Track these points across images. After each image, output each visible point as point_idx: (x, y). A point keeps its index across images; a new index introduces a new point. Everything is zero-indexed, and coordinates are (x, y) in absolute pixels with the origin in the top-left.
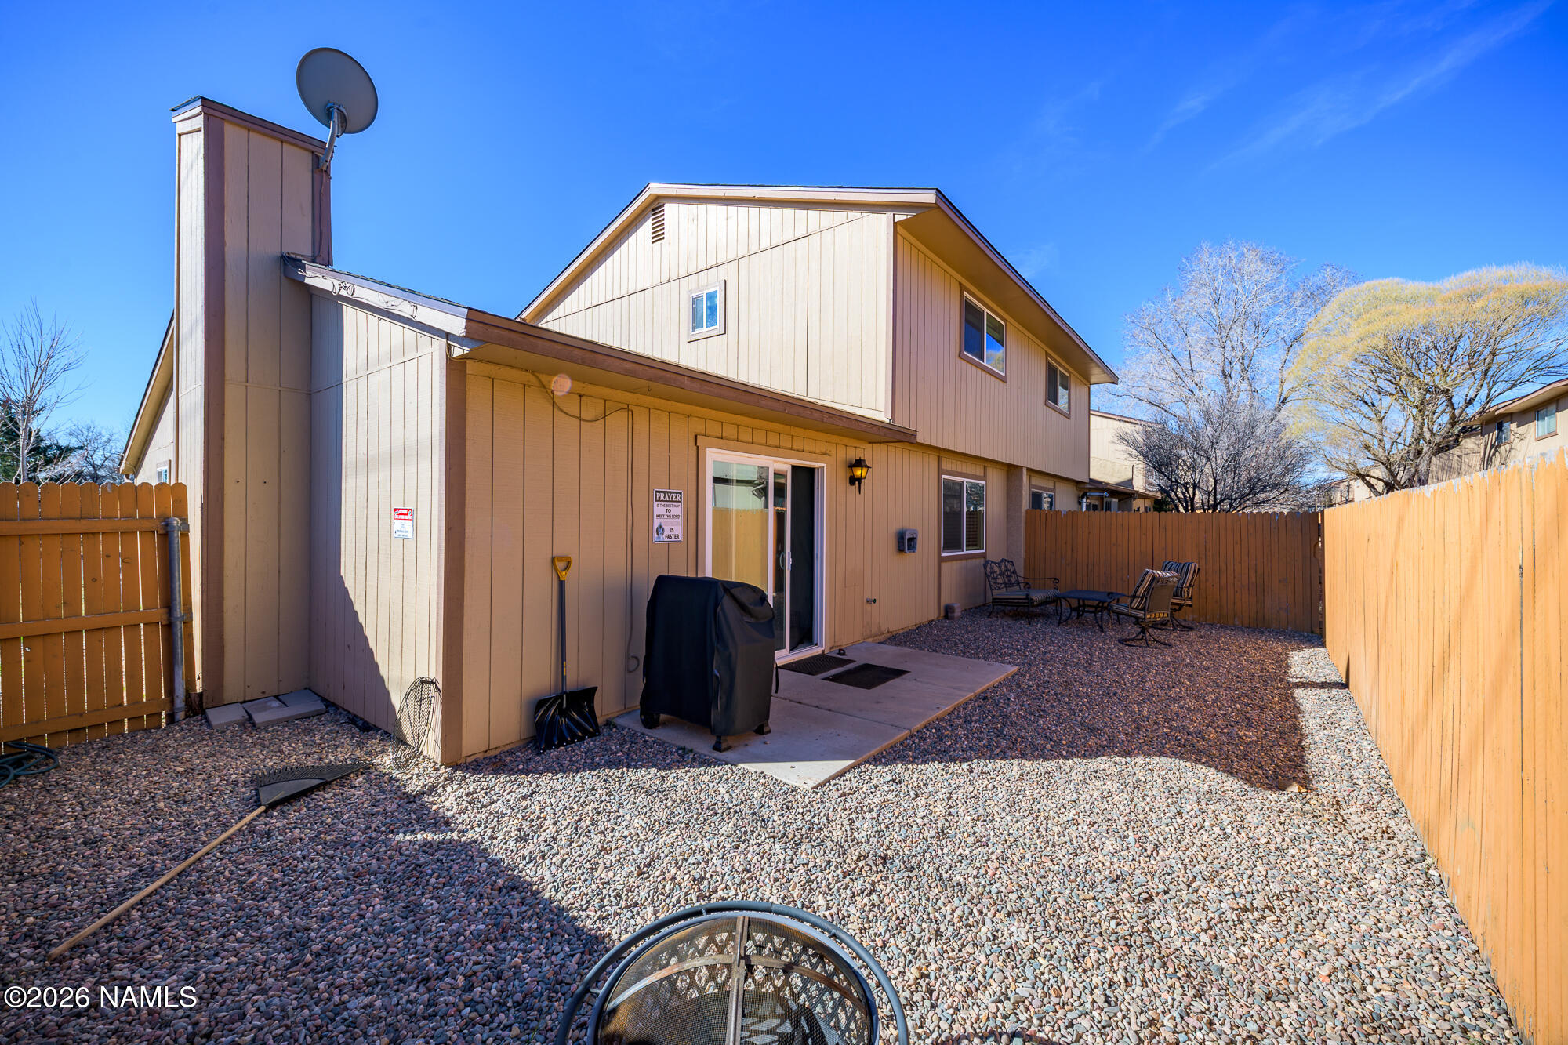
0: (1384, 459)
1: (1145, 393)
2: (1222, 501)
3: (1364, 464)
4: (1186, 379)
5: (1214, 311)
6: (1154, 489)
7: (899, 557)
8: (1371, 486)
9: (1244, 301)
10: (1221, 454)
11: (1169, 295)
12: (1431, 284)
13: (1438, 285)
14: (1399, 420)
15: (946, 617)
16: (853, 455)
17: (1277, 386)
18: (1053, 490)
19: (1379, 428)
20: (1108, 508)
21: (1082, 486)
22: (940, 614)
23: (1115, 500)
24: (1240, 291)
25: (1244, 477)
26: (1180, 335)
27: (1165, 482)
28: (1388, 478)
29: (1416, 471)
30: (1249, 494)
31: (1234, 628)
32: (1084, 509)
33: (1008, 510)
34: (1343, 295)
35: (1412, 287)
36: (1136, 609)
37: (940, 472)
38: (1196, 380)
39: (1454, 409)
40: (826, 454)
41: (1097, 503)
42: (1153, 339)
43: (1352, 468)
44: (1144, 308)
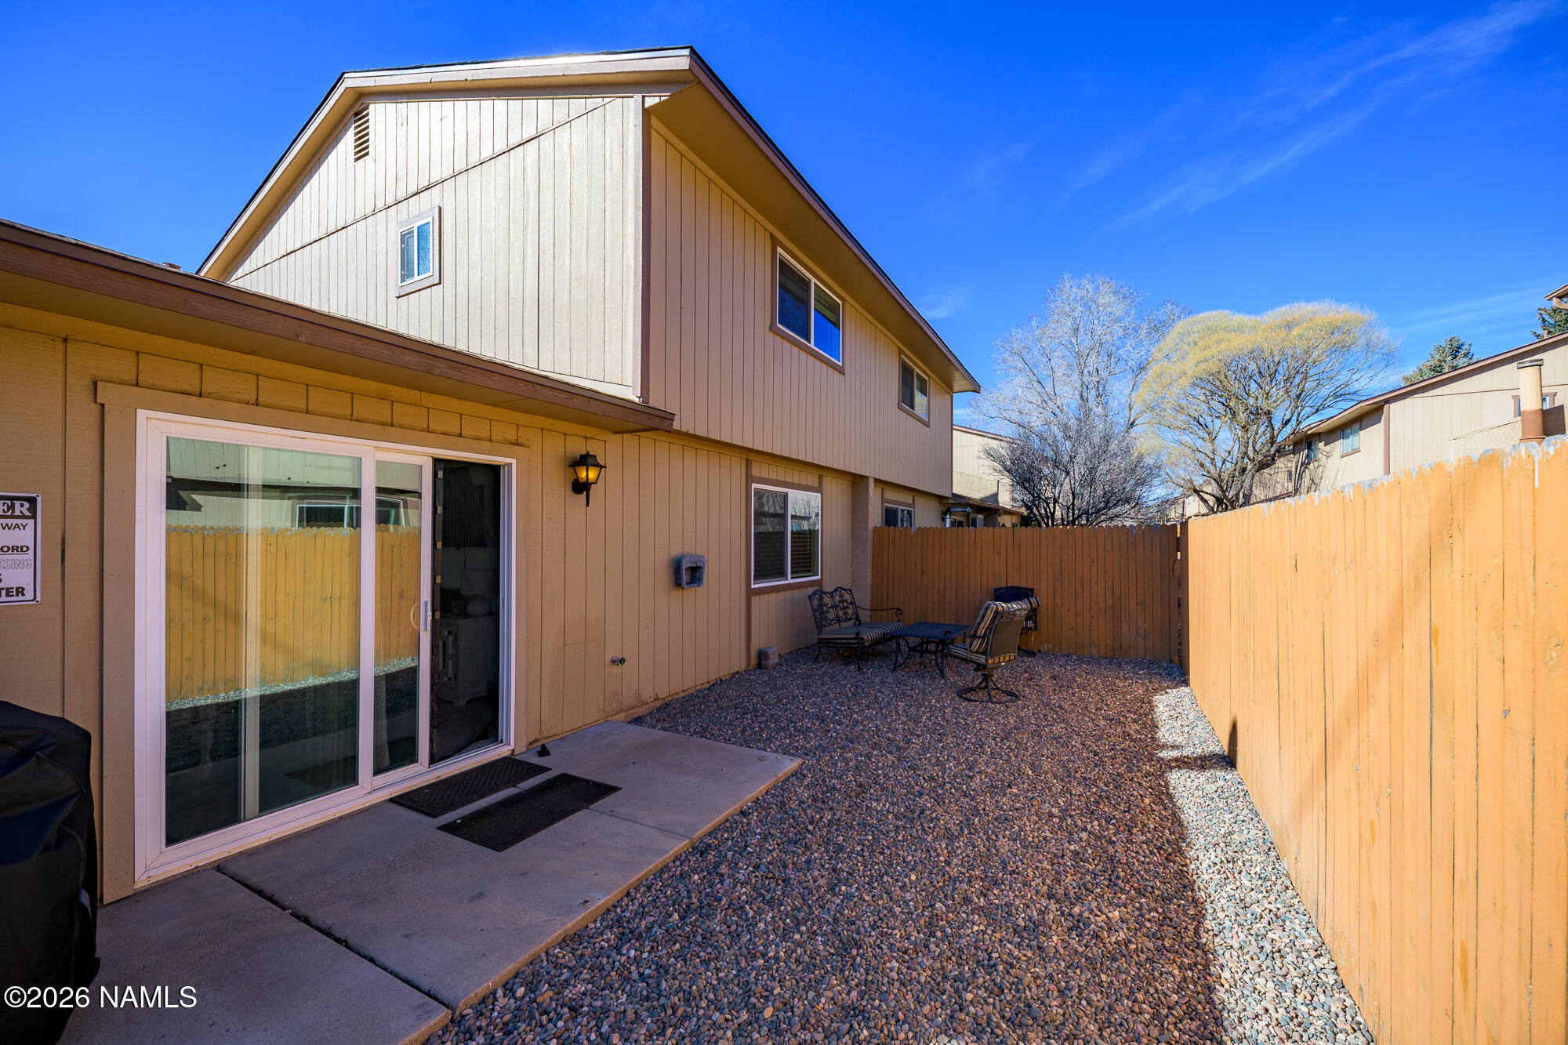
0: (1216, 476)
1: (1015, 416)
2: (1079, 516)
3: (1198, 481)
4: (1049, 402)
5: (1074, 340)
6: (1018, 504)
7: (676, 595)
8: (1205, 501)
9: (1099, 330)
10: (1079, 470)
11: (1034, 323)
12: (1253, 317)
13: (1259, 318)
14: (1227, 439)
15: (760, 666)
16: (578, 448)
17: (1127, 412)
18: (913, 505)
19: (1211, 448)
20: (974, 524)
21: (945, 501)
22: (749, 664)
23: (980, 516)
24: (1096, 322)
25: (1100, 492)
26: (1045, 360)
27: (1028, 498)
28: (1218, 493)
29: (1242, 486)
30: (1104, 509)
31: (1091, 660)
32: (948, 525)
33: (853, 527)
34: (1181, 325)
35: (1238, 318)
36: (976, 652)
37: (749, 479)
38: (1059, 403)
39: (1273, 429)
40: (517, 444)
41: (962, 519)
42: (1021, 365)
43: (1189, 485)
44: (1013, 334)
